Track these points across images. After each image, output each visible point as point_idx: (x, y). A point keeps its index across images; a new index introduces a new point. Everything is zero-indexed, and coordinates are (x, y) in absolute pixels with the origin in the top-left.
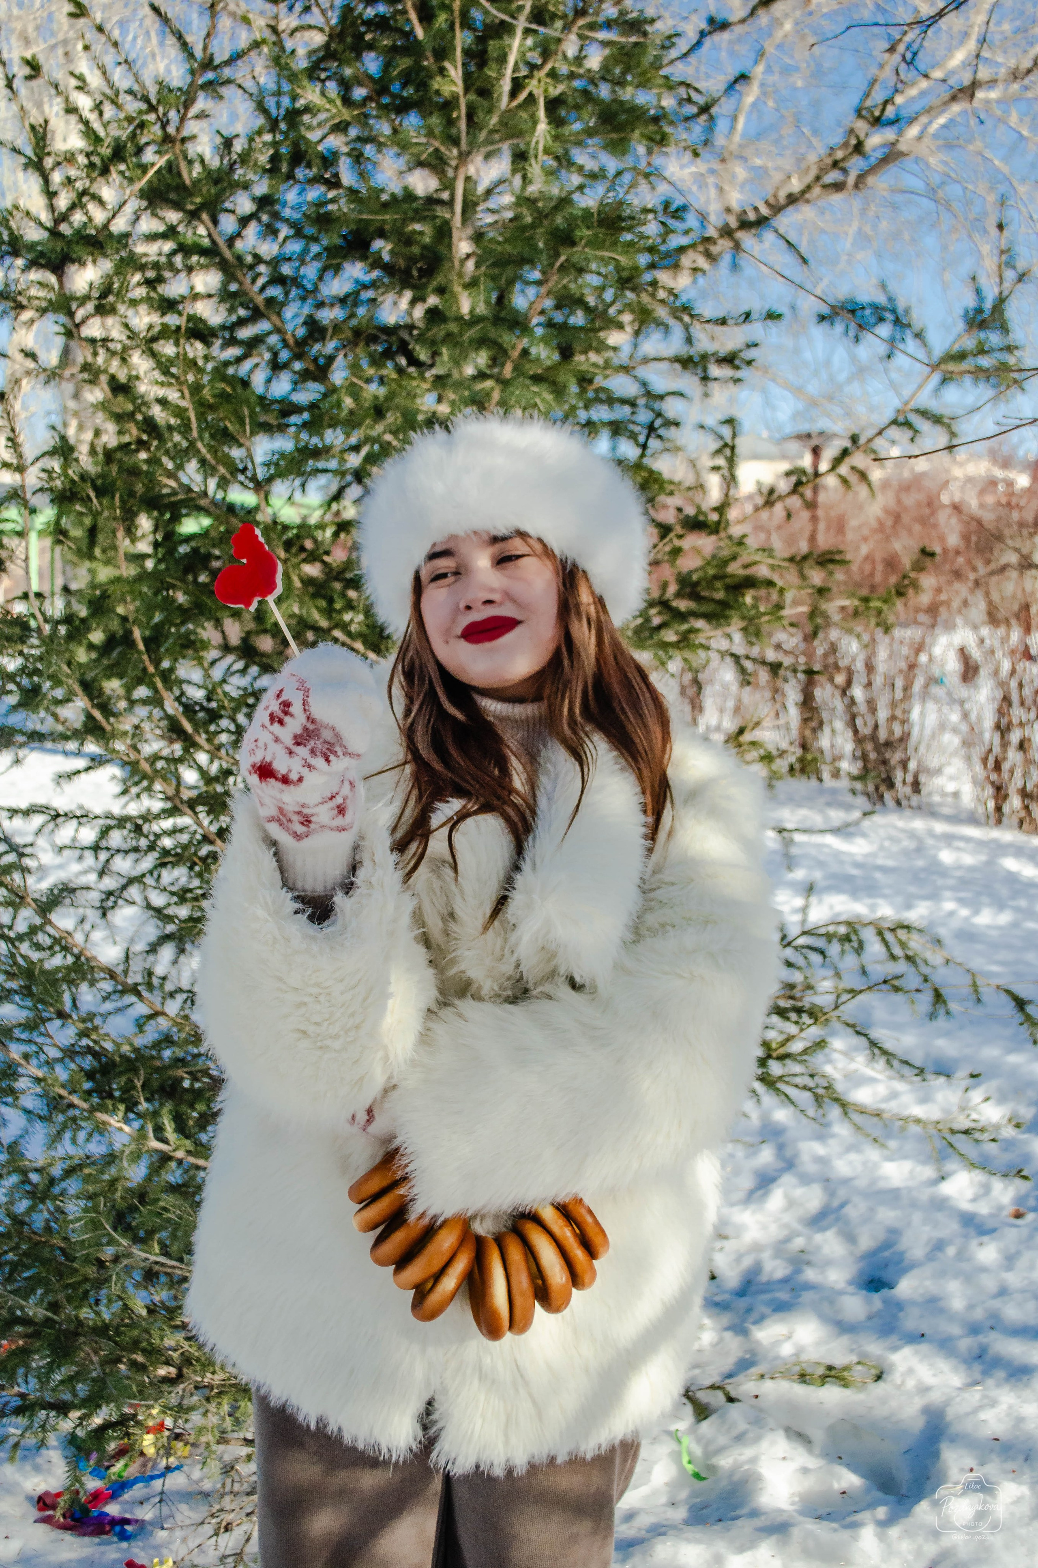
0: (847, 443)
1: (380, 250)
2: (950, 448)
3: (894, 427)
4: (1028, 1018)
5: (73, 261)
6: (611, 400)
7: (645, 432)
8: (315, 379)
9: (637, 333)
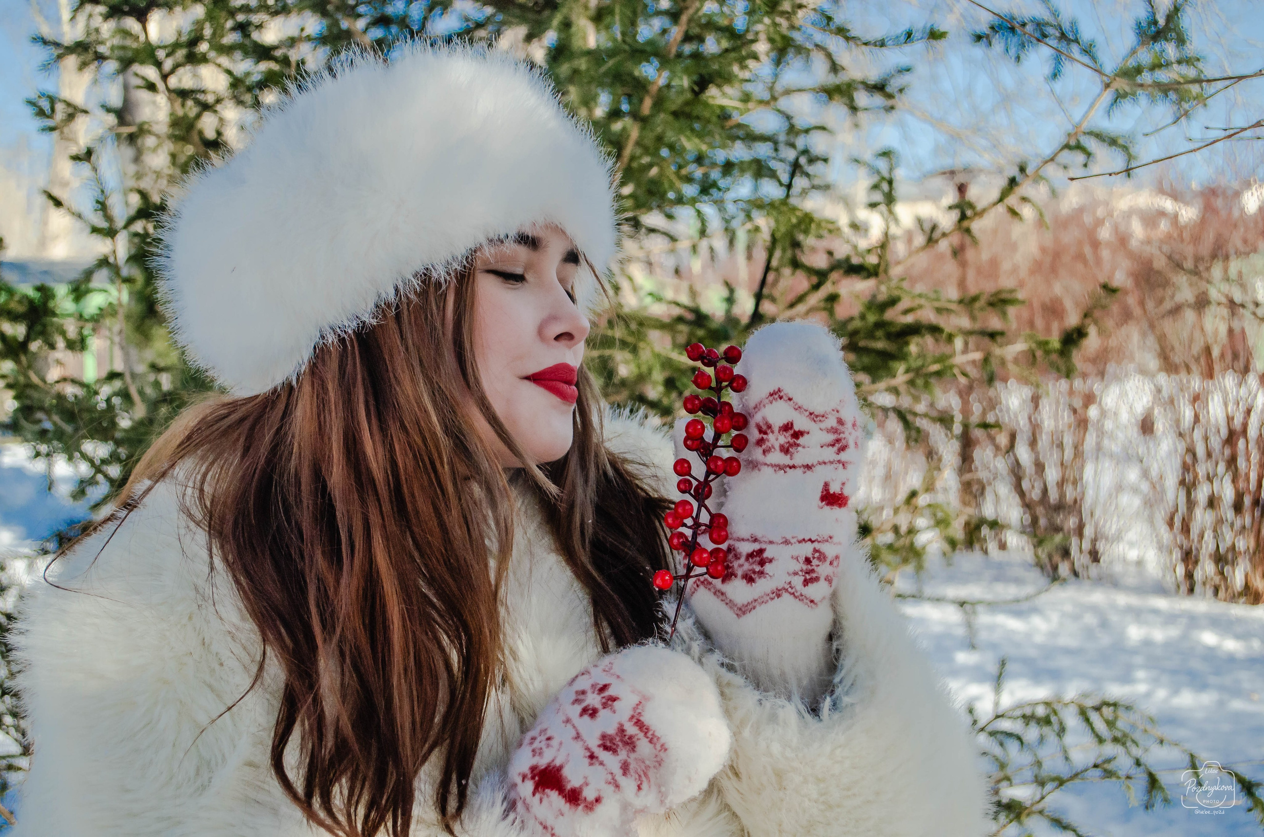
0: (1014, 172)
2: (1128, 171)
3: (1066, 152)
4: (1257, 802)
5: (159, 6)
6: (751, 137)
7: (788, 168)
9: (778, 62)
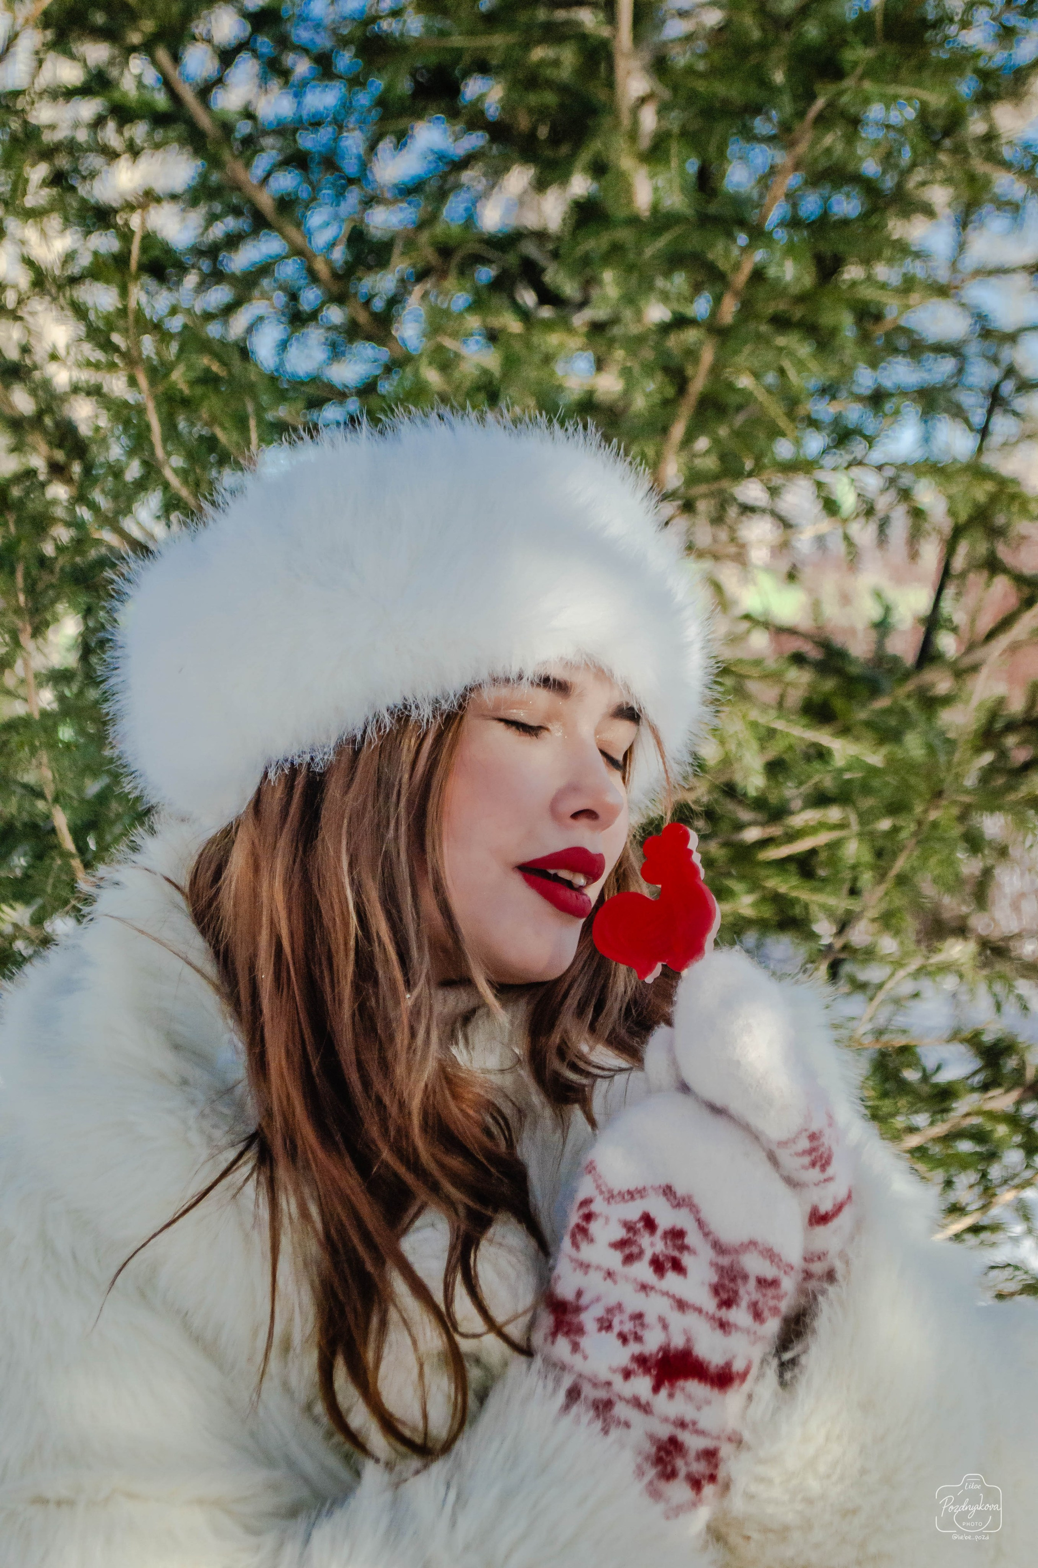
1: (481, 98)
6: (918, 349)
8: (369, 338)
